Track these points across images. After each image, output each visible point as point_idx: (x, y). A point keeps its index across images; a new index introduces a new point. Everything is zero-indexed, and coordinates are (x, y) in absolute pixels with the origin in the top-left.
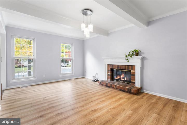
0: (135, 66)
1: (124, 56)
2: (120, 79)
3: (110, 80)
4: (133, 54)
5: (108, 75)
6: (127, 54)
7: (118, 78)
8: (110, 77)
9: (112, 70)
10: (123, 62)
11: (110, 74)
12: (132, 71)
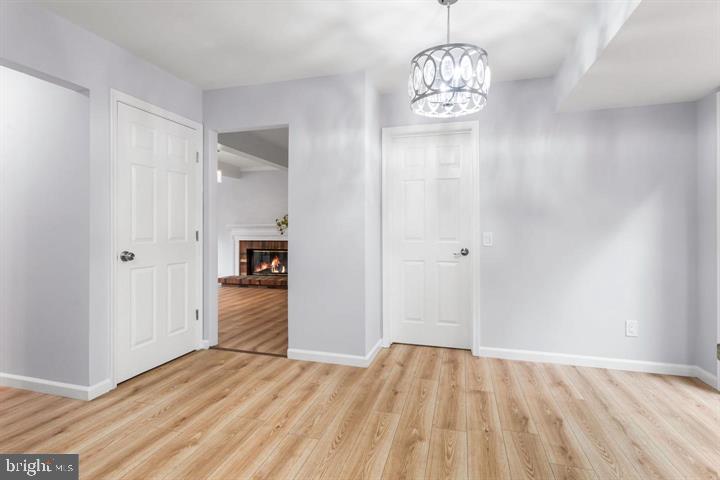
1: (274, 224)
2: (269, 270)
3: (245, 274)
5: (241, 264)
6: (281, 220)
7: (264, 267)
8: (245, 267)
9: (250, 253)
10: (272, 235)
11: (245, 261)
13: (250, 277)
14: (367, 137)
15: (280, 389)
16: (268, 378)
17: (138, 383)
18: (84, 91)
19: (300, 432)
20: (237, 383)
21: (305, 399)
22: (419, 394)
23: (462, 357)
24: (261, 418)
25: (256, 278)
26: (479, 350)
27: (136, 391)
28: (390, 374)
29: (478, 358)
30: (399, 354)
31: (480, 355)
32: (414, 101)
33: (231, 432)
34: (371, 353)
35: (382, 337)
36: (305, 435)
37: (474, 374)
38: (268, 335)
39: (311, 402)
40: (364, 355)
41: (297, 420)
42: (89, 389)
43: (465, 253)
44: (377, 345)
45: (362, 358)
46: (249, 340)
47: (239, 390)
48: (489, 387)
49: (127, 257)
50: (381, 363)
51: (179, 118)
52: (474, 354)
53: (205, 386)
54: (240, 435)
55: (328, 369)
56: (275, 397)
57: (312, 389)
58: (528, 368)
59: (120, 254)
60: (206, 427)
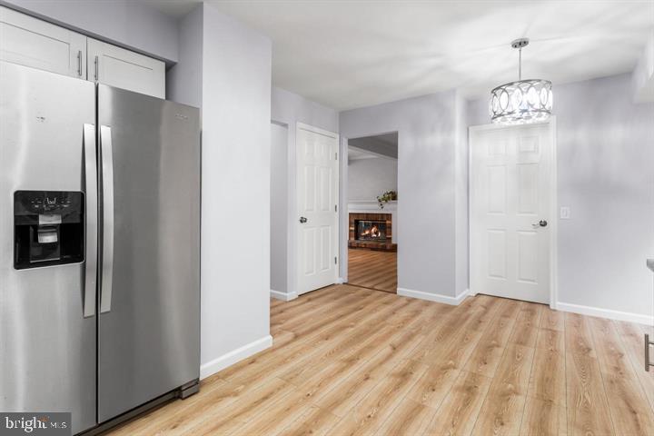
0: (391, 215)
1: (377, 200)
2: (370, 235)
3: (353, 239)
4: (389, 198)
5: (350, 231)
6: (381, 197)
7: (367, 232)
8: (353, 233)
9: (357, 223)
10: (374, 209)
11: (353, 229)
12: (388, 222)
13: (357, 242)
14: (458, 137)
15: (396, 310)
16: (386, 303)
17: (309, 296)
18: (285, 125)
19: (414, 331)
20: (367, 303)
21: (413, 316)
22: (499, 324)
23: (539, 309)
24: (388, 321)
25: (362, 241)
26: (556, 304)
27: (309, 300)
28: (475, 311)
29: (555, 310)
30: (482, 300)
31: (557, 308)
32: (494, 118)
33: (371, 325)
34: (460, 296)
35: (469, 287)
36: (417, 332)
37: (548, 319)
38: (381, 280)
39: (417, 319)
40: (455, 296)
41: (410, 326)
42: (288, 294)
43: (543, 224)
44: (464, 293)
45: (452, 298)
46: (367, 282)
47: (369, 307)
48: (561, 328)
49: (303, 220)
50: (468, 304)
51: (327, 133)
52: (552, 307)
53: (349, 302)
54: (377, 327)
55: (428, 304)
56: (394, 313)
57: (417, 312)
58: (604, 324)
59: (299, 218)
60: (356, 321)
